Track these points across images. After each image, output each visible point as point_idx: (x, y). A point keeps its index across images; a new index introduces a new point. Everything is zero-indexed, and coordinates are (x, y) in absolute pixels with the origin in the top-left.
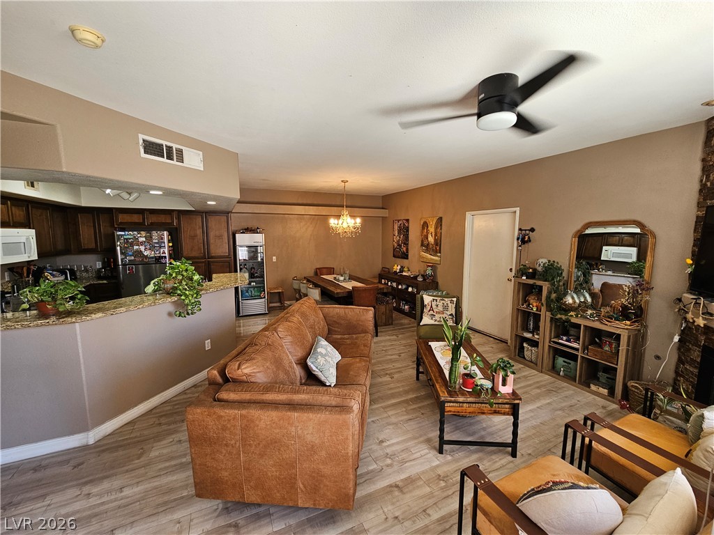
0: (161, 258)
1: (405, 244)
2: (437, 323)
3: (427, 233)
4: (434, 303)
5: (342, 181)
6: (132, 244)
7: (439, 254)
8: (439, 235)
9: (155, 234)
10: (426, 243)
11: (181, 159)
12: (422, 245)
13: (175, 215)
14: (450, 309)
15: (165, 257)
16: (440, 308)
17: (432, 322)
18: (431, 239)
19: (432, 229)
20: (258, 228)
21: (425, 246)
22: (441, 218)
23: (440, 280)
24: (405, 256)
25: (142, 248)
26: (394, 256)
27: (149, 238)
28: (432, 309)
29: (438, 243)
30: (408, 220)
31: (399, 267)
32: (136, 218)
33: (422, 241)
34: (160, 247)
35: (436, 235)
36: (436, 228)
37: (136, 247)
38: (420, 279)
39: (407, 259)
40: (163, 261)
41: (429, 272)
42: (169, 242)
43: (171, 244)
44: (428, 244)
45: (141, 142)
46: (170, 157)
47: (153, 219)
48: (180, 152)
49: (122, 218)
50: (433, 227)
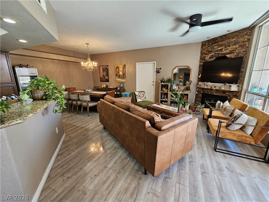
1: (107, 75)
3: (119, 71)
5: (86, 44)
7: (125, 79)
8: (124, 71)
10: (118, 74)
12: (117, 75)
17: (141, 100)
18: (121, 73)
19: (121, 69)
22: (125, 65)
23: (126, 88)
24: (108, 81)
26: (101, 81)
28: (139, 96)
29: (124, 74)
30: (108, 66)
31: (105, 86)
33: (116, 74)
35: (123, 71)
36: (123, 69)
39: (109, 82)
41: (122, 85)
44: (119, 75)
50: (122, 68)
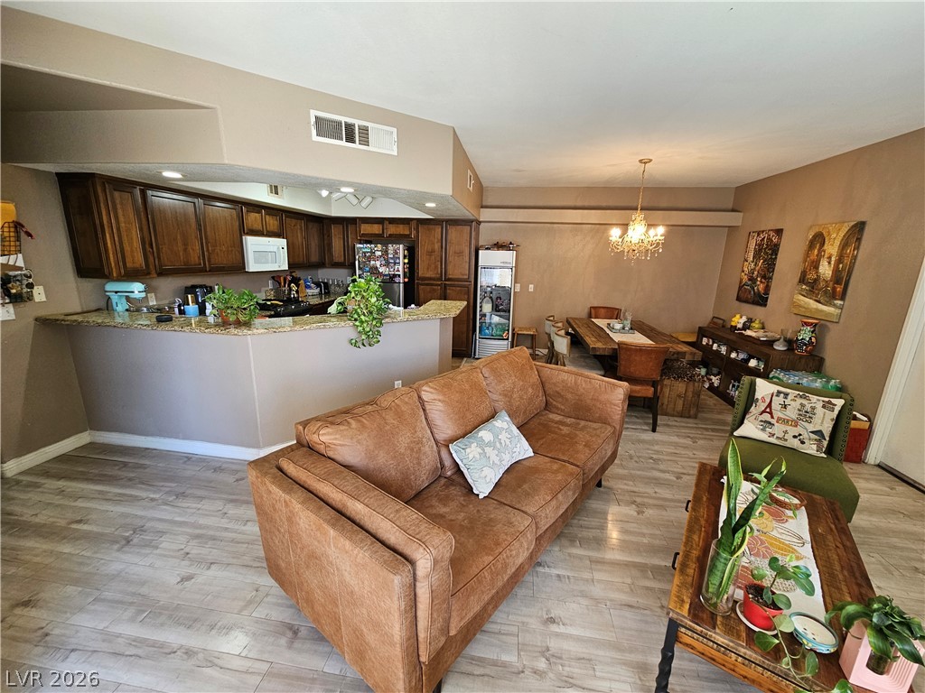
0: (395, 276)
1: (764, 277)
2: (773, 440)
3: (820, 256)
4: (777, 401)
5: (641, 161)
6: (369, 259)
7: (839, 302)
8: (847, 261)
9: (391, 248)
10: (811, 276)
11: (365, 141)
12: (802, 280)
13: (413, 224)
14: (817, 419)
15: (399, 276)
16: (792, 413)
17: (763, 436)
18: (826, 270)
19: (832, 249)
20: (511, 243)
21: (809, 283)
22: (863, 222)
23: (830, 355)
24: (761, 300)
25: (378, 264)
26: (739, 299)
27: (385, 252)
28: (769, 409)
29: (842, 280)
30: (779, 232)
31: (744, 319)
32: (376, 229)
33: (804, 274)
34: (395, 263)
35: (840, 261)
36: (844, 246)
37: (372, 262)
38: (780, 347)
39: (765, 305)
40: (397, 280)
41: (805, 334)
42: (405, 257)
43: (406, 261)
44: (816, 281)
45: (313, 120)
46: (350, 138)
47: (392, 229)
48: (364, 131)
49: (366, 229)
50: (837, 243)
